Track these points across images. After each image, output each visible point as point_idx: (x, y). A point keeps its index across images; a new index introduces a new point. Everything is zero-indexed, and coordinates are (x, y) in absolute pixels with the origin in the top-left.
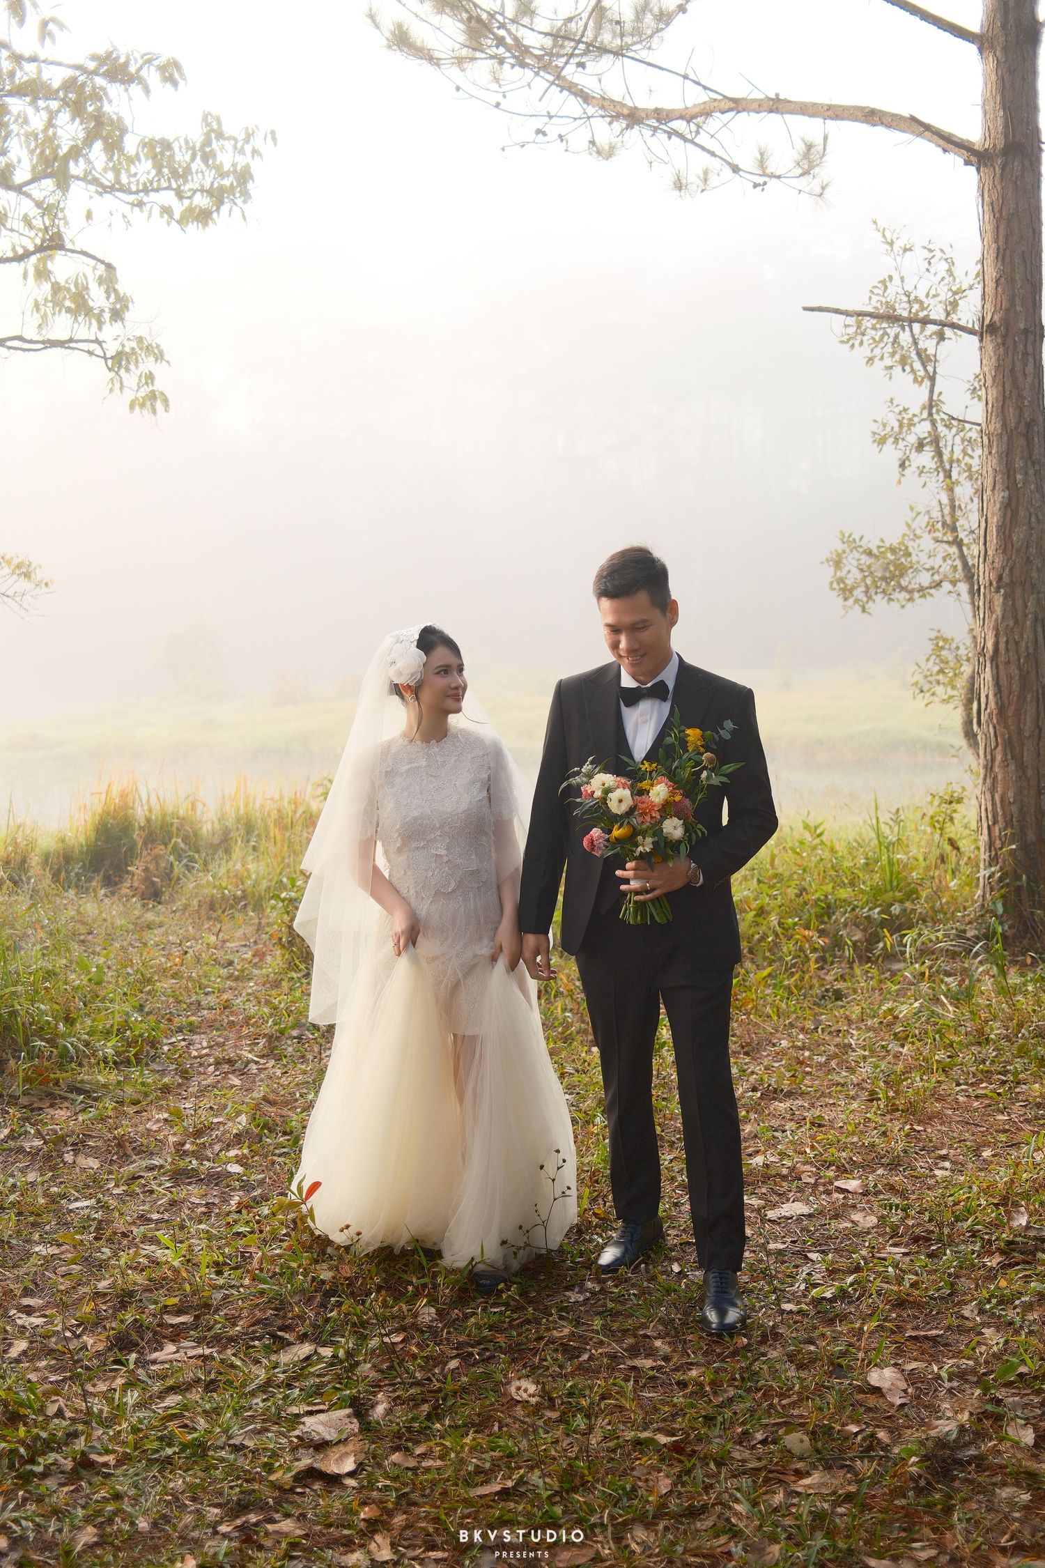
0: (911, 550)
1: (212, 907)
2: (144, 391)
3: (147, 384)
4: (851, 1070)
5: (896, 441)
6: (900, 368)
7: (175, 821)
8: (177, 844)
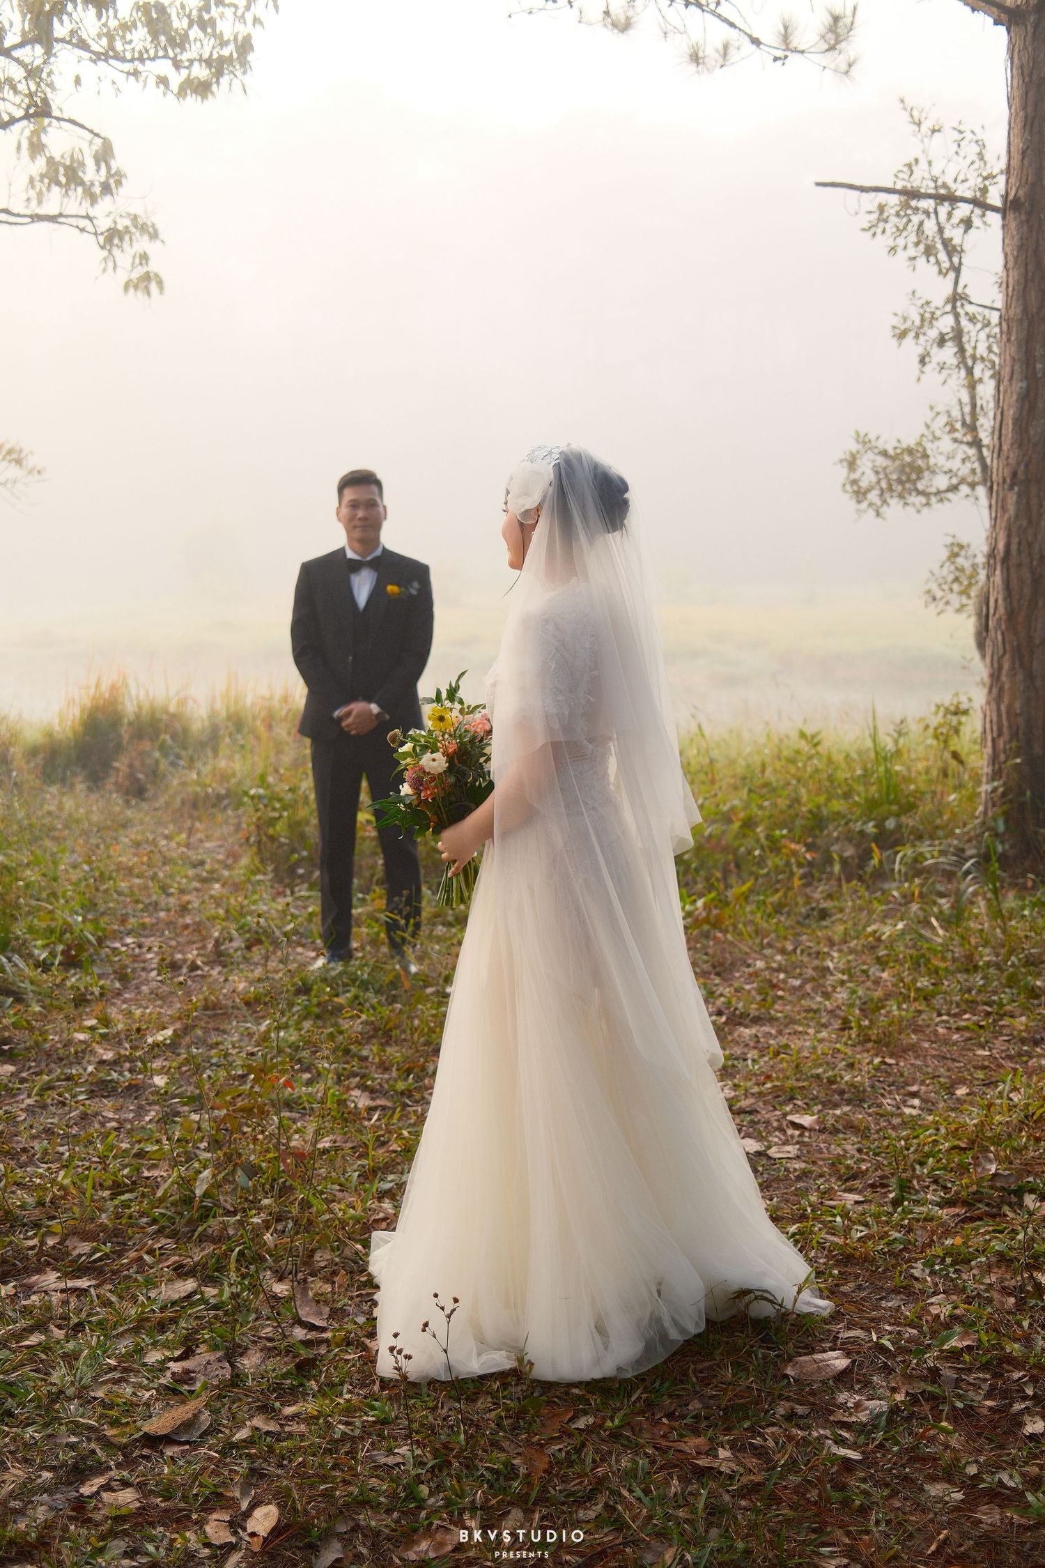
0: (929, 452)
1: (195, 805)
2: (140, 271)
3: (141, 264)
4: (827, 995)
5: (917, 337)
6: (924, 259)
7: (165, 717)
8: (164, 740)
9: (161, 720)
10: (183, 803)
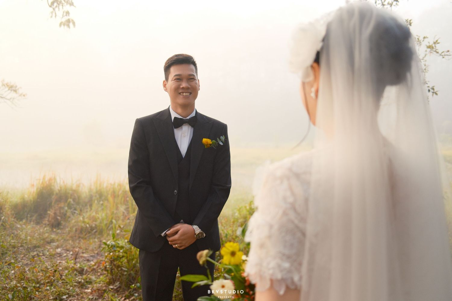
1: (81, 232)
2: (66, 18)
3: (66, 15)
7: (71, 192)
8: (70, 202)
9: (69, 193)
10: (76, 231)
